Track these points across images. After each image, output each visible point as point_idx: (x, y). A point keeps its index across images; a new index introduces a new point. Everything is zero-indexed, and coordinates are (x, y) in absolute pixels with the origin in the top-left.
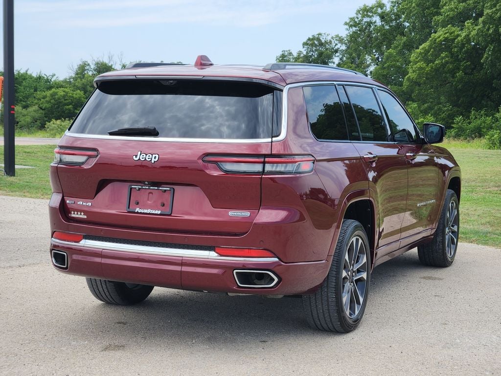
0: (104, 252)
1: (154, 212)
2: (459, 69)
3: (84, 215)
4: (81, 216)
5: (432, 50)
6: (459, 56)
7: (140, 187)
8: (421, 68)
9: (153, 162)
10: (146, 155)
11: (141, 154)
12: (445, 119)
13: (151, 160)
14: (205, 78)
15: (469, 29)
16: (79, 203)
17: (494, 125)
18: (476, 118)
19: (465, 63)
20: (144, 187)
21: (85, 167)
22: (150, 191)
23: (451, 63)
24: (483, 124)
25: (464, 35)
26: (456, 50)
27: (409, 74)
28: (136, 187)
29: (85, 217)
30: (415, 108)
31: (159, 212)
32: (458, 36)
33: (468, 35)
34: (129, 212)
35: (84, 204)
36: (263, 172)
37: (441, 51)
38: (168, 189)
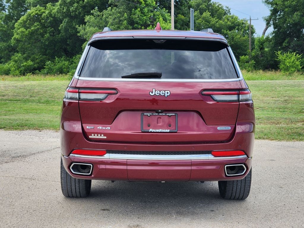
0: (129, 162)
1: (164, 131)
2: (46, 33)
3: (104, 136)
4: (101, 137)
5: (29, 21)
6: (45, 24)
7: (151, 114)
8: (22, 32)
9: (166, 96)
10: (160, 91)
11: (155, 91)
12: (39, 63)
13: (165, 95)
14: (187, 38)
15: (50, 9)
16: (98, 128)
17: (70, 66)
18: (59, 62)
19: (50, 29)
20: (154, 114)
21: (107, 101)
22: (158, 116)
23: (41, 29)
24: (64, 66)
25: (47, 12)
26: (43, 21)
27: (15, 36)
28: (147, 114)
29: (105, 137)
30: (20, 57)
31: (168, 131)
32: (44, 12)
33: (50, 12)
34: (142, 132)
35: (103, 128)
36: (238, 101)
37: (34, 21)
38: (174, 114)
